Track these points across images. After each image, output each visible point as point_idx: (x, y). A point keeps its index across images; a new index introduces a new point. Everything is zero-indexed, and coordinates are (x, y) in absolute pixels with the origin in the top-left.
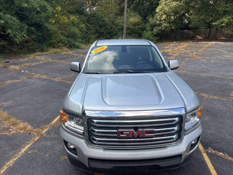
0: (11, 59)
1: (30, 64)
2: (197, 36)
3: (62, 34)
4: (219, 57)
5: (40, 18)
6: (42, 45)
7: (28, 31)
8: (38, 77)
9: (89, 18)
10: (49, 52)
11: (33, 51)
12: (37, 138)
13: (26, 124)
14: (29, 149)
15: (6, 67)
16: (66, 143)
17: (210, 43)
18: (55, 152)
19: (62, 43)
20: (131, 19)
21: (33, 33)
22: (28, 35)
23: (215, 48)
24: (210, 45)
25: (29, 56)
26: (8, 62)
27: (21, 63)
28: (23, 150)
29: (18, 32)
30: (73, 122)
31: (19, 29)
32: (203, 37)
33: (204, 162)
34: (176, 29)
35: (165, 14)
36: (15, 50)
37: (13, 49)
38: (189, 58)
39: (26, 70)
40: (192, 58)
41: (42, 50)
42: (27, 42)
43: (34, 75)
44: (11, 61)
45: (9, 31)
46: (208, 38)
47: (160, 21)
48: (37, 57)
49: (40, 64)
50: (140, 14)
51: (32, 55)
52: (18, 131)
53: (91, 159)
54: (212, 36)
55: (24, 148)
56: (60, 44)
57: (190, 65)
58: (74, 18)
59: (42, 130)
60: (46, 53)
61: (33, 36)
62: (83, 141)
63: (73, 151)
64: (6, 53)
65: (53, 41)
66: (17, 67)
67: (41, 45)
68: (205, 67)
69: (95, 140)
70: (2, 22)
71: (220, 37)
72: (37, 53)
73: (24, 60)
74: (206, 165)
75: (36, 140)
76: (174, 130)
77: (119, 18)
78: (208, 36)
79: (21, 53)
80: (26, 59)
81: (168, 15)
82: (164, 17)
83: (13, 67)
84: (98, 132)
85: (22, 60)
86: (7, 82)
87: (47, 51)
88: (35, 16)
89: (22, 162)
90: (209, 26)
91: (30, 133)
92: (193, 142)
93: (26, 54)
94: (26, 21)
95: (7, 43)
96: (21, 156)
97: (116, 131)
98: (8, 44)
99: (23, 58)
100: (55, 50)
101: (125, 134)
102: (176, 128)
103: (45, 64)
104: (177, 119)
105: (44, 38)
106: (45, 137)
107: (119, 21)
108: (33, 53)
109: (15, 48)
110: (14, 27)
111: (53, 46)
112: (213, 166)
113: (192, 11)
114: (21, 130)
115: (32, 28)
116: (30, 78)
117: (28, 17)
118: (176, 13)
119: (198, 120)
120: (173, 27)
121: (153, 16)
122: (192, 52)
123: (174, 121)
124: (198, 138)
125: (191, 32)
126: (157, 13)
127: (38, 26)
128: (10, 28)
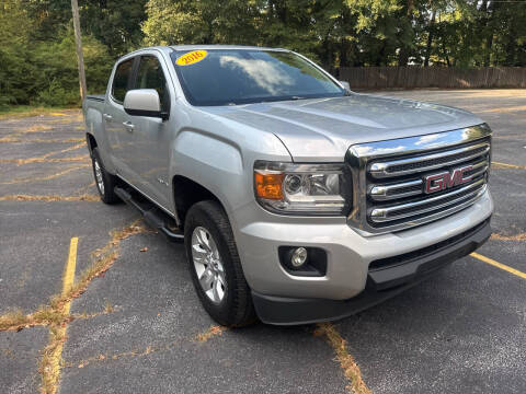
12: (63, 330)
14: (69, 360)
30: (302, 194)
91: (19, 329)
97: (420, 181)
101: (437, 184)
107: (44, 54)
126: (146, 35)
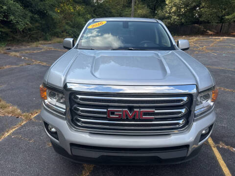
0: (13, 46)
1: (31, 51)
2: (208, 31)
3: (67, 24)
4: (231, 51)
5: (44, 6)
6: (46, 34)
7: (32, 19)
8: (37, 63)
9: (96, 9)
10: (53, 42)
11: (36, 39)
12: (24, 123)
13: (16, 107)
14: (13, 133)
15: (6, 53)
16: (46, 125)
17: (222, 38)
18: (42, 138)
19: (67, 33)
20: (138, 12)
21: (37, 21)
22: (31, 23)
23: (227, 43)
24: (221, 39)
25: (31, 45)
26: (9, 49)
27: (22, 50)
28: (7, 135)
29: (21, 19)
30: (55, 100)
31: (22, 16)
32: (214, 32)
33: (214, 158)
34: (186, 22)
35: (175, 6)
36: (18, 37)
37: (16, 37)
38: (199, 51)
39: (27, 57)
40: (202, 51)
41: (46, 39)
42: (30, 30)
43: (33, 62)
44: (13, 48)
45: (12, 17)
46: (219, 33)
47: (170, 13)
48: (39, 45)
49: (42, 52)
50: (148, 6)
51: (35, 43)
52: (6, 114)
53: (74, 145)
54: (224, 32)
55: (8, 132)
56: (65, 33)
57: (200, 58)
58: (80, 8)
59: (32, 114)
60: (50, 42)
61: (37, 24)
62: (65, 123)
63: (54, 135)
64: (8, 41)
65: (57, 30)
66: (18, 54)
67: (44, 34)
68: (216, 60)
69: (79, 121)
70: (5, 7)
71: (232, 33)
72: (40, 42)
73: (26, 48)
74: (217, 161)
75: (22, 124)
76: (180, 112)
77: (127, 10)
78: (219, 31)
79: (23, 41)
80: (28, 47)
81: (179, 8)
82: (174, 9)
83: (13, 54)
84: (82, 111)
85: (24, 48)
86: (5, 67)
87: (50, 40)
88: (39, 4)
89: (3, 147)
90: (221, 20)
91: (17, 117)
92: (204, 132)
93: (29, 43)
94: (30, 9)
95: (10, 30)
96: (3, 140)
97: (106, 110)
98: (11, 32)
99: (25, 46)
100: (59, 40)
101: (117, 115)
102: (183, 111)
103: (47, 52)
104: (185, 99)
105: (48, 27)
106: (33, 122)
108: (36, 41)
109: (17, 35)
110: (17, 14)
111: (57, 35)
112: (225, 163)
113: (203, 4)
114: (9, 113)
115: (36, 16)
116: (29, 64)
117: (32, 4)
118: (187, 6)
119: (212, 104)
120: (183, 21)
121: (162, 9)
122: (203, 46)
123: (182, 100)
124: (210, 127)
125: (202, 27)
126: (167, 5)
127: (42, 14)
128: (13, 14)
